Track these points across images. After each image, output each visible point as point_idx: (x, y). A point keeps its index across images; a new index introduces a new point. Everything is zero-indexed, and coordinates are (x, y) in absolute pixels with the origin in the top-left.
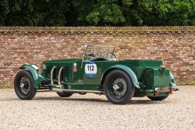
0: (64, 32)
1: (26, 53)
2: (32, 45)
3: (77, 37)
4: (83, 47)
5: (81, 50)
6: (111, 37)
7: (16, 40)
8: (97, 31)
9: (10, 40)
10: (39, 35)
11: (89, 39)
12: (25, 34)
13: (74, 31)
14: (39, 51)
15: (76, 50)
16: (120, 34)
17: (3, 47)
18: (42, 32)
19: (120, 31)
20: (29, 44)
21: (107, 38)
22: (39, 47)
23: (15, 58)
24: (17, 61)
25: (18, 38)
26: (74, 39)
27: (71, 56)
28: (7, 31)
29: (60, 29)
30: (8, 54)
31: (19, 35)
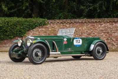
1: (108, 33)
2: (112, 28)
7: (103, 26)
9: (100, 25)
10: (115, 22)
12: (108, 22)
14: (115, 31)
17: (96, 30)
20: (110, 27)
22: (115, 29)
23: (102, 35)
24: (103, 37)
25: (104, 24)
28: (98, 21)
30: (99, 33)
31: (105, 23)
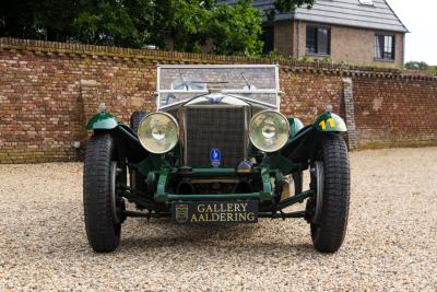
0: (46, 53)
3: (67, 63)
4: (77, 83)
5: (74, 89)
6: (125, 68)
8: (103, 53)
11: (88, 69)
13: (64, 51)
15: (65, 89)
16: (140, 63)
18: (5, 49)
19: (141, 57)
21: (117, 68)
26: (61, 67)
27: (56, 100)
29: (39, 45)
